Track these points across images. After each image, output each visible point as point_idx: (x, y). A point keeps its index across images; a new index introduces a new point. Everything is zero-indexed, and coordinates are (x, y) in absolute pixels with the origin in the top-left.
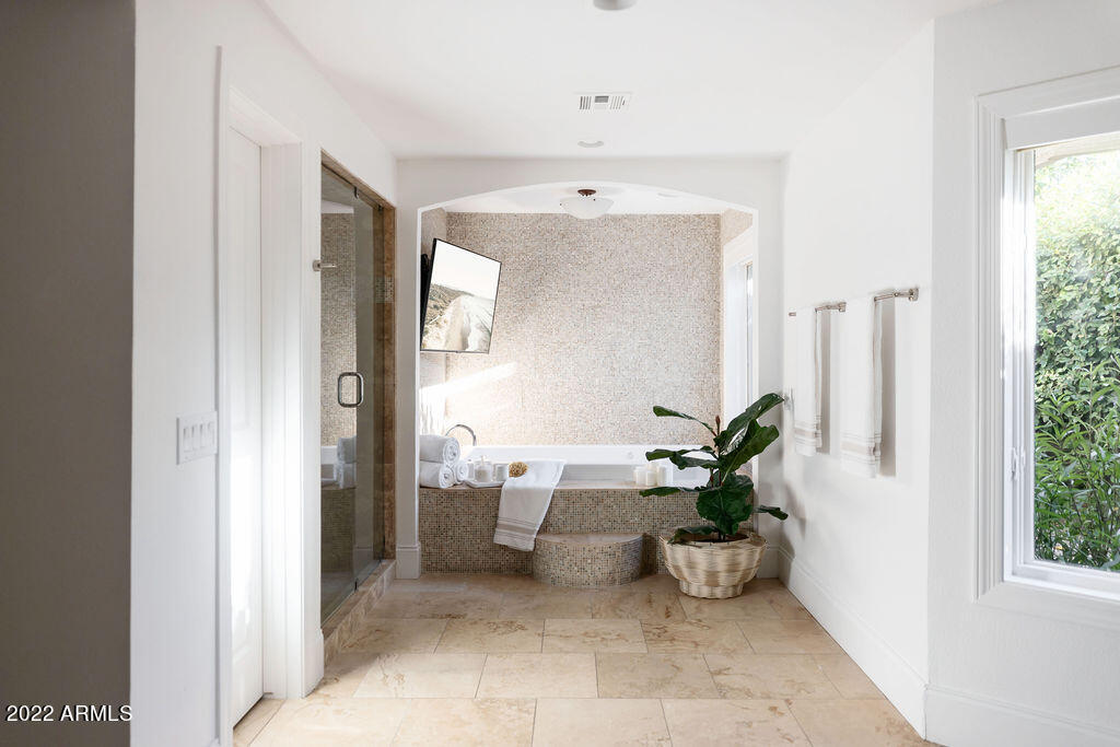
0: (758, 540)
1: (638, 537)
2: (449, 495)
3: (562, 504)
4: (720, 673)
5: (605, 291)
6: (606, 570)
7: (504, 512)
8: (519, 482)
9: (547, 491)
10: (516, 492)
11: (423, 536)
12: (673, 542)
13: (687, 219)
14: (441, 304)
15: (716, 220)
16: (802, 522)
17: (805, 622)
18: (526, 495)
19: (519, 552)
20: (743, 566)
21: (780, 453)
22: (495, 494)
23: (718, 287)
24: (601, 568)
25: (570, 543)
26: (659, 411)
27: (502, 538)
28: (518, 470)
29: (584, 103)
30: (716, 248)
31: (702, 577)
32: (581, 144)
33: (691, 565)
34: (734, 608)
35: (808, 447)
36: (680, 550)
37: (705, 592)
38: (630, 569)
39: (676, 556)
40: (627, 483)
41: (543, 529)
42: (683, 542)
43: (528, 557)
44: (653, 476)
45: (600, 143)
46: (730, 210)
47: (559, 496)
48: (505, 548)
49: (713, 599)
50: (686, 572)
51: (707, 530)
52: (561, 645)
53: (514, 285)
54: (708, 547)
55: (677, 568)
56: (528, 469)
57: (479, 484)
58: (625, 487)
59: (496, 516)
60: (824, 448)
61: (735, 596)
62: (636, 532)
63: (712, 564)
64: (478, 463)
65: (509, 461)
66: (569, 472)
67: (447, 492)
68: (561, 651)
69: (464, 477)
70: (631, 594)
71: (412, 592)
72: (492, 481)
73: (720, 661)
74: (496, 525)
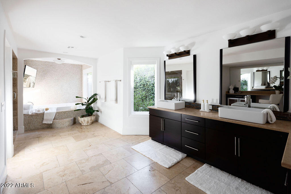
0: (94, 115)
1: (73, 118)
2: (32, 116)
3: (58, 114)
4: (94, 134)
5: (60, 76)
6: (68, 124)
7: (45, 117)
8: (48, 111)
9: (55, 112)
10: (47, 113)
11: (25, 125)
12: (81, 118)
13: (76, 65)
14: (26, 78)
15: (82, 66)
16: (101, 112)
17: (102, 125)
18: (50, 114)
19: (48, 124)
20: (92, 120)
21: (96, 103)
22: (43, 114)
23: (82, 76)
24: (67, 124)
25: (61, 121)
26: (77, 97)
27: (44, 122)
28: (47, 110)
29: (69, 47)
30: (81, 70)
31: (86, 122)
32: (64, 52)
33: (84, 121)
34: (92, 126)
35: (103, 101)
36: (82, 119)
37: (86, 124)
38: (72, 123)
39: (81, 120)
40: (70, 109)
41: (54, 119)
42: (82, 117)
43: (51, 124)
44: (75, 108)
45: (67, 53)
46: (84, 64)
47: (57, 113)
48: (45, 124)
49: (88, 125)
50: (83, 122)
51: (87, 115)
52: (65, 136)
53: (39, 74)
54: (87, 118)
55: (82, 122)
56: (49, 109)
57: (39, 113)
58: (70, 110)
59: (43, 118)
60: (106, 101)
61: (91, 124)
62: (72, 117)
63: (88, 120)
64: (38, 109)
65: (45, 108)
66: (57, 109)
67: (31, 115)
68: (65, 137)
69: (34, 112)
70: (74, 127)
71: (24, 136)
72: (41, 112)
73: (93, 133)
74: (43, 120)
